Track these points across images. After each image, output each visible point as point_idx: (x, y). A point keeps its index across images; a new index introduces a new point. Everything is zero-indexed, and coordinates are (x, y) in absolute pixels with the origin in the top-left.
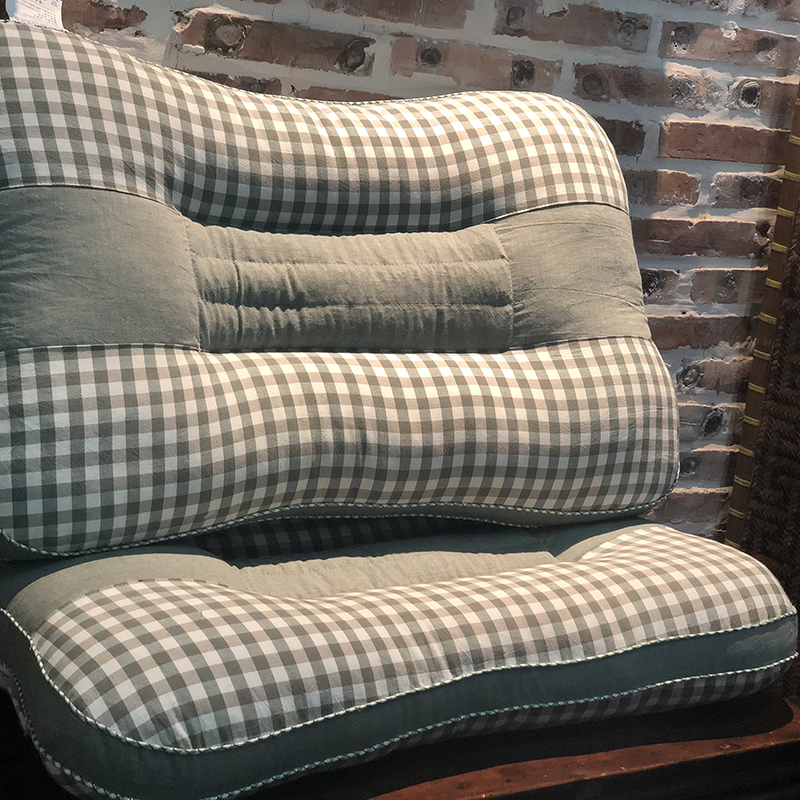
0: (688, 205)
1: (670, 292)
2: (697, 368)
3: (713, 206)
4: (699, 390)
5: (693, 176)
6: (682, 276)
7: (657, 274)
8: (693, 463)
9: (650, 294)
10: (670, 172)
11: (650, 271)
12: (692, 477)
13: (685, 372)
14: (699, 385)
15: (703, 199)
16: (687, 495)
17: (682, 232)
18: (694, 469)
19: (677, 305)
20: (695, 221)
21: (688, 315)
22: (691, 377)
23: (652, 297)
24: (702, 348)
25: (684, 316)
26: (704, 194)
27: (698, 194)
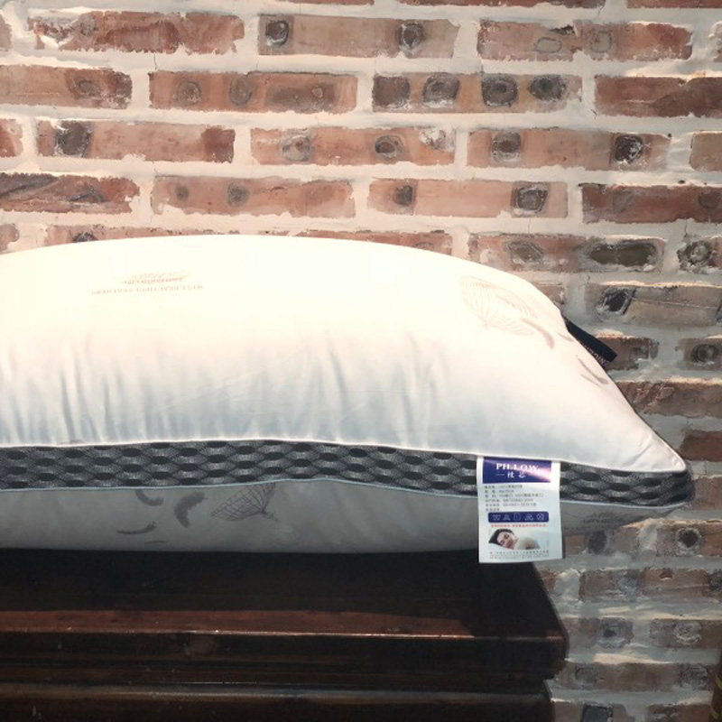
0: (677, 60)
1: (659, 159)
2: (707, 245)
3: (716, 61)
4: (711, 270)
5: (682, 26)
6: (674, 140)
7: (638, 139)
8: (710, 352)
9: (630, 161)
10: (646, 23)
11: (628, 136)
12: (711, 368)
13: (689, 250)
14: (712, 264)
15: (699, 53)
16: (706, 387)
17: (670, 91)
18: (713, 357)
19: (670, 173)
20: (688, 78)
21: (687, 183)
22: (699, 253)
23: (633, 164)
24: (712, 221)
25: (682, 185)
26: (702, 45)
27: (691, 48)
